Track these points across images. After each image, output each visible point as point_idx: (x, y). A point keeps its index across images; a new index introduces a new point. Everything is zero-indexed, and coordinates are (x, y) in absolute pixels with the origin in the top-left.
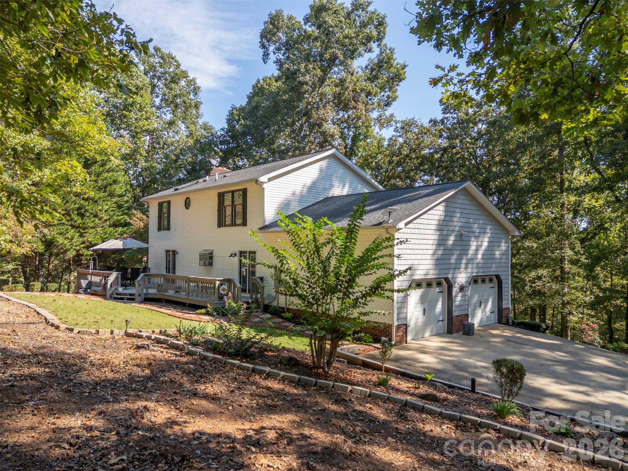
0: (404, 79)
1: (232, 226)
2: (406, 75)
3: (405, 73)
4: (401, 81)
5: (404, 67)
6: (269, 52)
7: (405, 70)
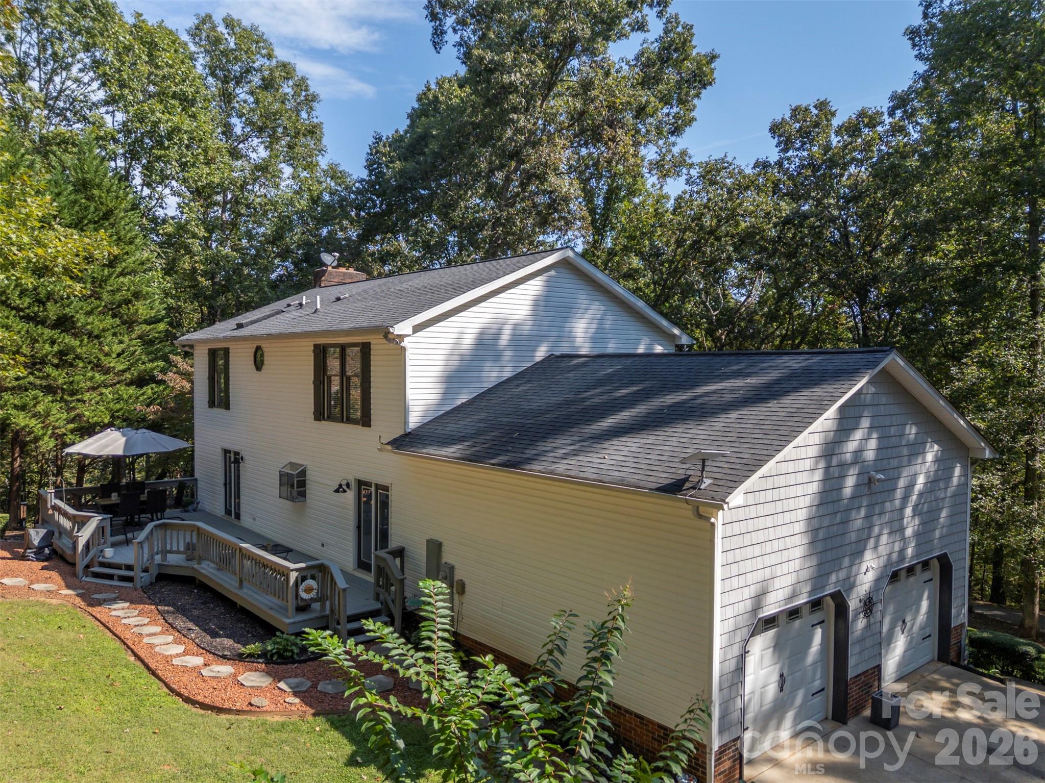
0: (710, 84)
1: (342, 421)
2: (715, 75)
3: (712, 71)
4: (704, 86)
5: (713, 58)
6: (445, 28)
7: (713, 66)
